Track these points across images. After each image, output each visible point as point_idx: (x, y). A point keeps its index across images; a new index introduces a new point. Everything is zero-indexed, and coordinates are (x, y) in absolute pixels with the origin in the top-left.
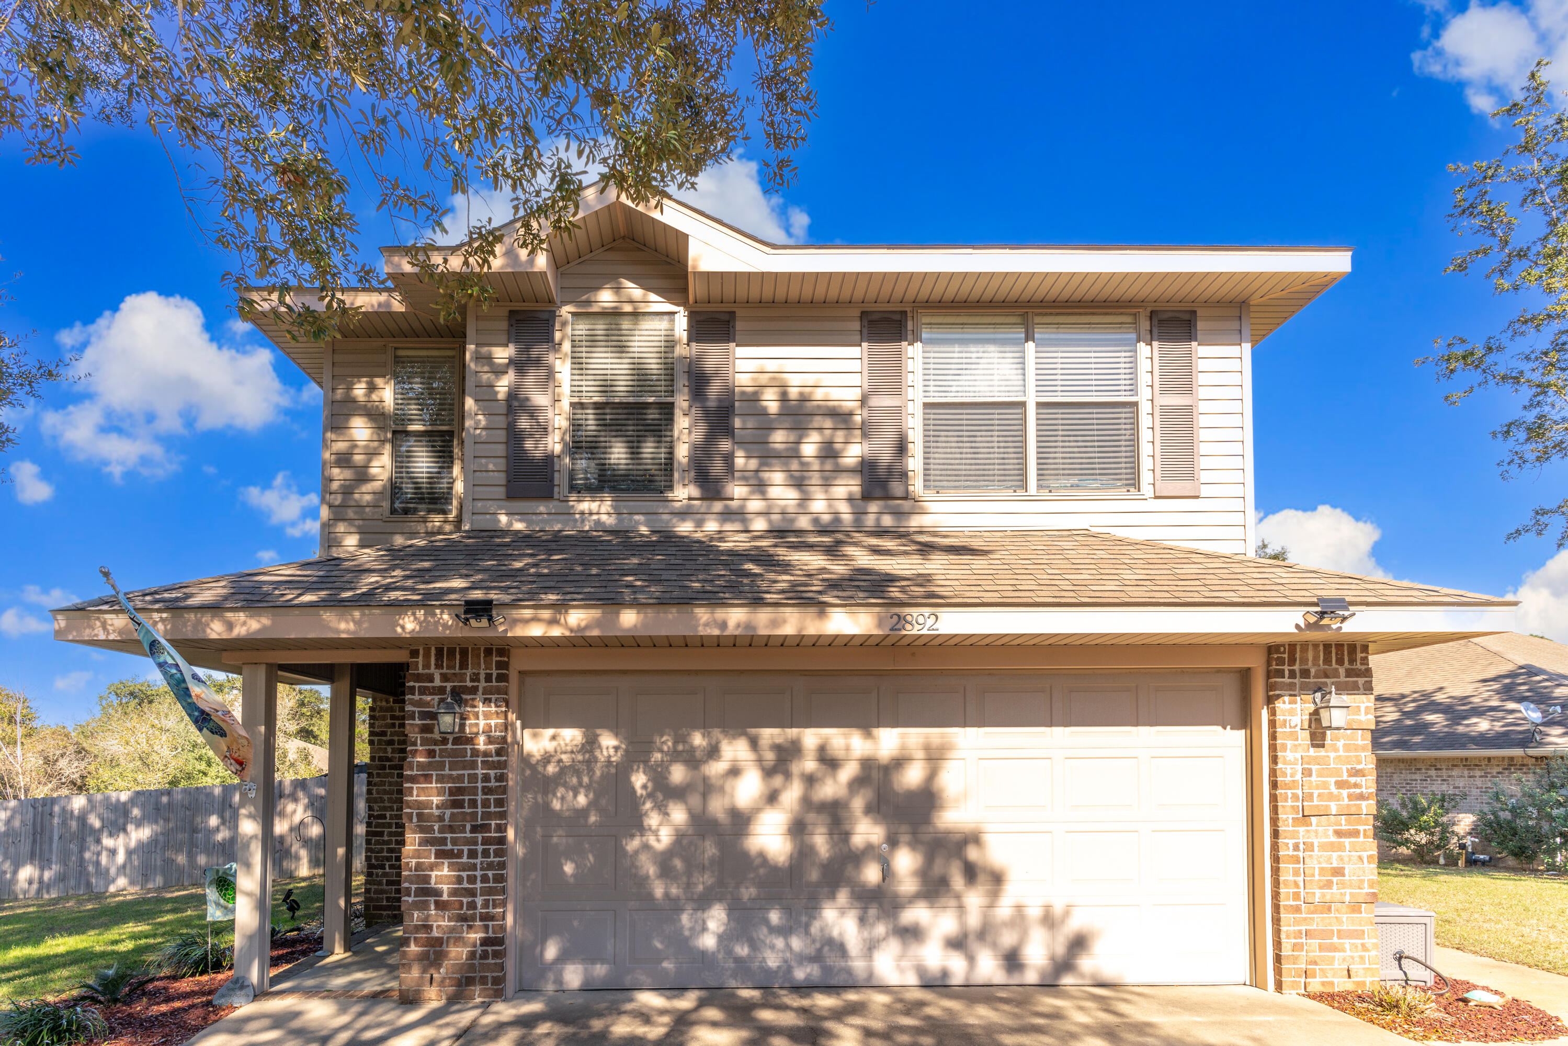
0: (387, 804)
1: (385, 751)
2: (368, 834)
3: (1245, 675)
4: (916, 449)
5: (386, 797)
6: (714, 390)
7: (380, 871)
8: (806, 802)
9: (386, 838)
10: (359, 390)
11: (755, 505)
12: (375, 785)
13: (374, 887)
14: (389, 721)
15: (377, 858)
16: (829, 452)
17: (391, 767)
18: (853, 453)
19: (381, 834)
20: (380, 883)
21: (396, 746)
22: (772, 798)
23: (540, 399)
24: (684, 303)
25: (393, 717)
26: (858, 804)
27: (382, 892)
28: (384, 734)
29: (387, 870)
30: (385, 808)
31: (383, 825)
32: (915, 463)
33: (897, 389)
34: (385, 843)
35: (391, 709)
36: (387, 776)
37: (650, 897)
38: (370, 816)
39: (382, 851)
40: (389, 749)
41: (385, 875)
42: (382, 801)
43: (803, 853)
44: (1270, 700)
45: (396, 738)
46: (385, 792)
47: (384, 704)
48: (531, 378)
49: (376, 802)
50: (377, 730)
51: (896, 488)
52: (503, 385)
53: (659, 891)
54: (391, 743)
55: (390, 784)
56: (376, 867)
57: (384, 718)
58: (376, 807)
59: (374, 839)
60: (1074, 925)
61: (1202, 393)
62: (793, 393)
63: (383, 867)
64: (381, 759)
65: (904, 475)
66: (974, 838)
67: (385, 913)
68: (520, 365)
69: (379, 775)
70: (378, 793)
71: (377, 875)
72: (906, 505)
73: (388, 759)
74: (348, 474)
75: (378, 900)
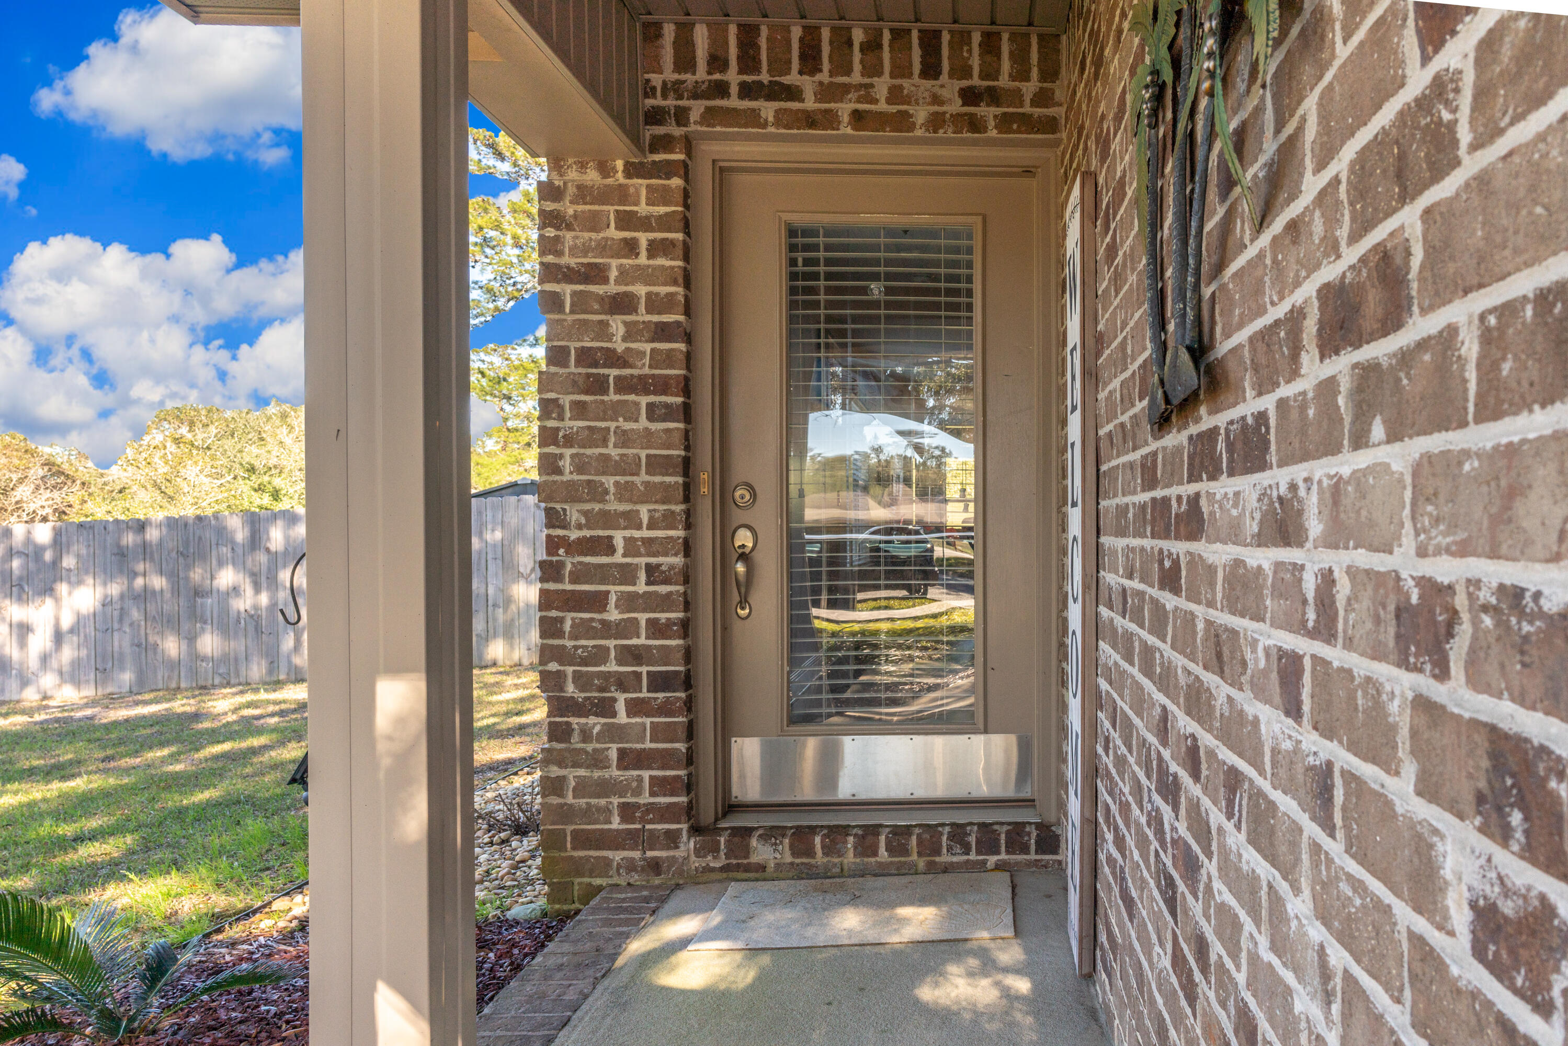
0: (614, 506)
1: (602, 330)
2: (547, 600)
5: (609, 482)
7: (595, 723)
9: (613, 615)
12: (569, 441)
13: (572, 775)
14: (613, 233)
15: (582, 681)
17: (624, 385)
19: (598, 601)
20: (597, 761)
21: (643, 316)
25: (626, 221)
27: (606, 788)
28: (595, 274)
29: (622, 717)
30: (608, 520)
31: (603, 574)
34: (607, 629)
35: (622, 195)
36: (615, 411)
38: (553, 545)
39: (600, 656)
40: (617, 325)
41: (613, 733)
42: (597, 493)
45: (641, 290)
46: (606, 465)
47: (592, 176)
49: (574, 499)
50: (567, 260)
55: (625, 439)
56: (579, 709)
57: (594, 223)
58: (574, 514)
59: (569, 619)
63: (605, 708)
64: (585, 357)
67: (617, 856)
69: (580, 410)
70: (580, 468)
71: (586, 736)
73: (613, 359)
75: (588, 814)
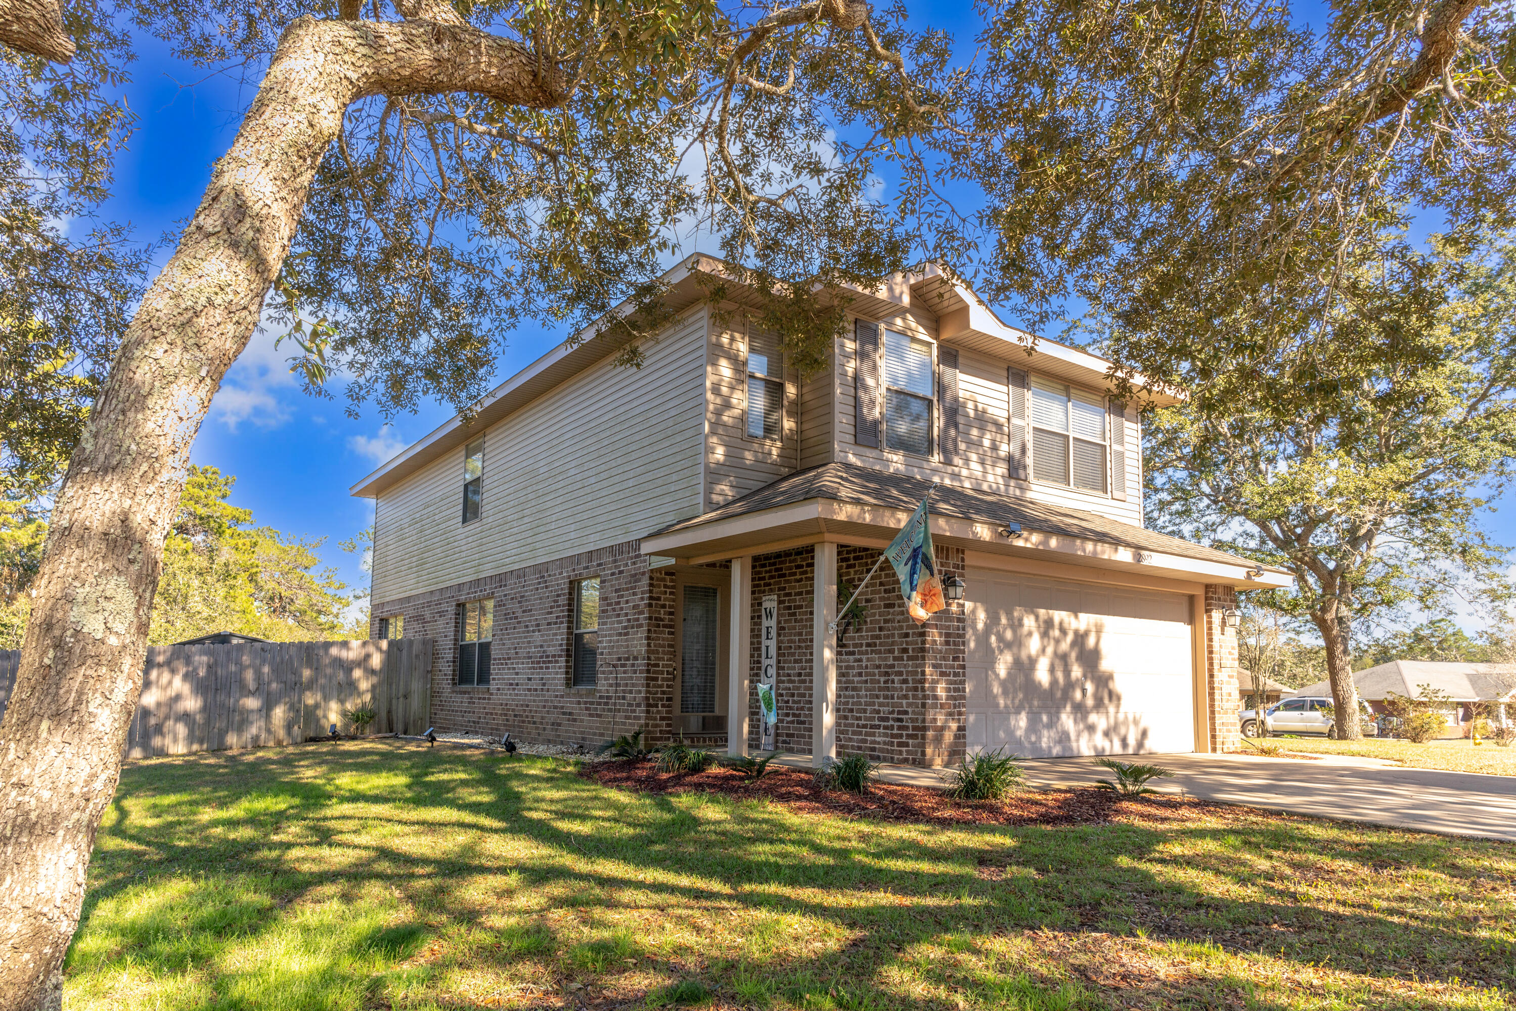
1: (659, 612)
3: (1191, 599)
4: (1030, 453)
6: (948, 395)
8: (1055, 653)
10: (725, 339)
11: (965, 472)
14: (663, 589)
16: (994, 448)
17: (663, 626)
18: (1004, 450)
19: (656, 679)
22: (1043, 650)
23: (870, 382)
24: (936, 338)
25: (665, 586)
26: (1073, 655)
30: (659, 659)
32: (1029, 460)
33: (1022, 416)
37: (997, 705)
39: (657, 693)
41: (658, 712)
43: (1054, 682)
44: (1208, 611)
48: (865, 367)
49: (653, 653)
51: (1022, 474)
52: (851, 366)
53: (1002, 702)
54: (664, 606)
56: (652, 706)
60: (1142, 725)
61: (1127, 446)
62: (980, 407)
63: (657, 706)
64: (656, 619)
65: (1025, 467)
66: (1110, 677)
68: (861, 355)
69: (655, 632)
70: (655, 646)
72: (1024, 484)
73: (661, 619)
74: (718, 401)
